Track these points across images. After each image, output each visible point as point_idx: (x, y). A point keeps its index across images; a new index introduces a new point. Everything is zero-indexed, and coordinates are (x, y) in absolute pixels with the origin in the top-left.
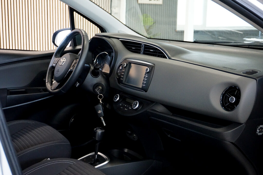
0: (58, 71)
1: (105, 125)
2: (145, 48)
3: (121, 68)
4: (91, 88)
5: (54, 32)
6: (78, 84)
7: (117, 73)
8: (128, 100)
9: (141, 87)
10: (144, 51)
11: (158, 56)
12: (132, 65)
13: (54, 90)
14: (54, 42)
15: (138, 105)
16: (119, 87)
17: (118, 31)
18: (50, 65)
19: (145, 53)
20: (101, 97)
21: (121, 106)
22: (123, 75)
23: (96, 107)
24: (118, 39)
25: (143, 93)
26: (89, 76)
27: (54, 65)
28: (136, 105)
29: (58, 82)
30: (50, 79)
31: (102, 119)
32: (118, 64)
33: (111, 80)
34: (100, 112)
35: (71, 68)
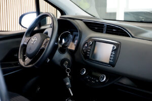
0: (30, 49)
1: (72, 95)
2: (107, 28)
3: (86, 45)
4: (59, 63)
5: (20, 15)
6: (49, 60)
7: (83, 50)
8: (94, 73)
9: (108, 62)
10: (107, 30)
11: (120, 35)
12: (97, 43)
13: (27, 65)
14: (20, 23)
15: (105, 78)
16: (85, 62)
17: (76, 14)
18: (22, 43)
19: (107, 33)
20: (68, 71)
21: (88, 79)
22: (89, 52)
23: (64, 79)
24: (81, 20)
25: (111, 68)
26: (57, 52)
27: (25, 43)
28: (103, 78)
29: (30, 58)
30: (22, 56)
31: (70, 90)
32: (82, 42)
33: (77, 56)
34: (68, 84)
35: (43, 47)
